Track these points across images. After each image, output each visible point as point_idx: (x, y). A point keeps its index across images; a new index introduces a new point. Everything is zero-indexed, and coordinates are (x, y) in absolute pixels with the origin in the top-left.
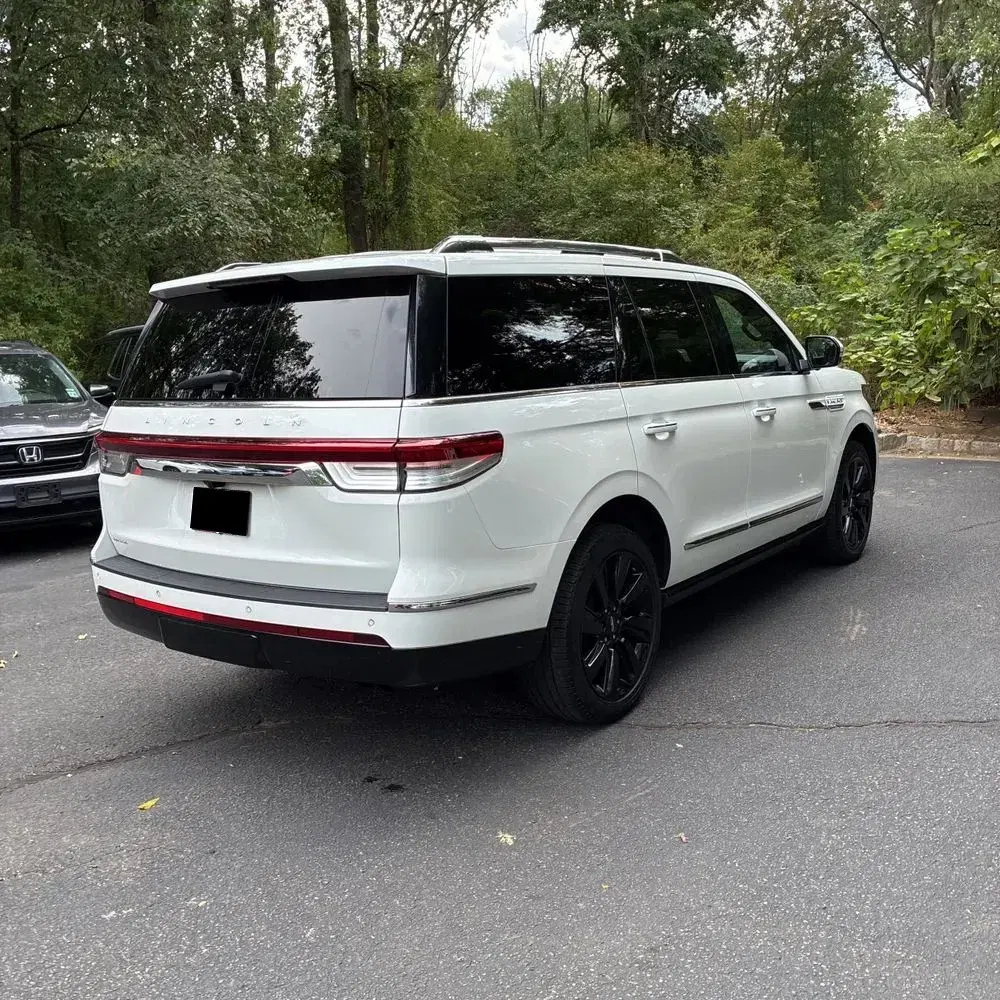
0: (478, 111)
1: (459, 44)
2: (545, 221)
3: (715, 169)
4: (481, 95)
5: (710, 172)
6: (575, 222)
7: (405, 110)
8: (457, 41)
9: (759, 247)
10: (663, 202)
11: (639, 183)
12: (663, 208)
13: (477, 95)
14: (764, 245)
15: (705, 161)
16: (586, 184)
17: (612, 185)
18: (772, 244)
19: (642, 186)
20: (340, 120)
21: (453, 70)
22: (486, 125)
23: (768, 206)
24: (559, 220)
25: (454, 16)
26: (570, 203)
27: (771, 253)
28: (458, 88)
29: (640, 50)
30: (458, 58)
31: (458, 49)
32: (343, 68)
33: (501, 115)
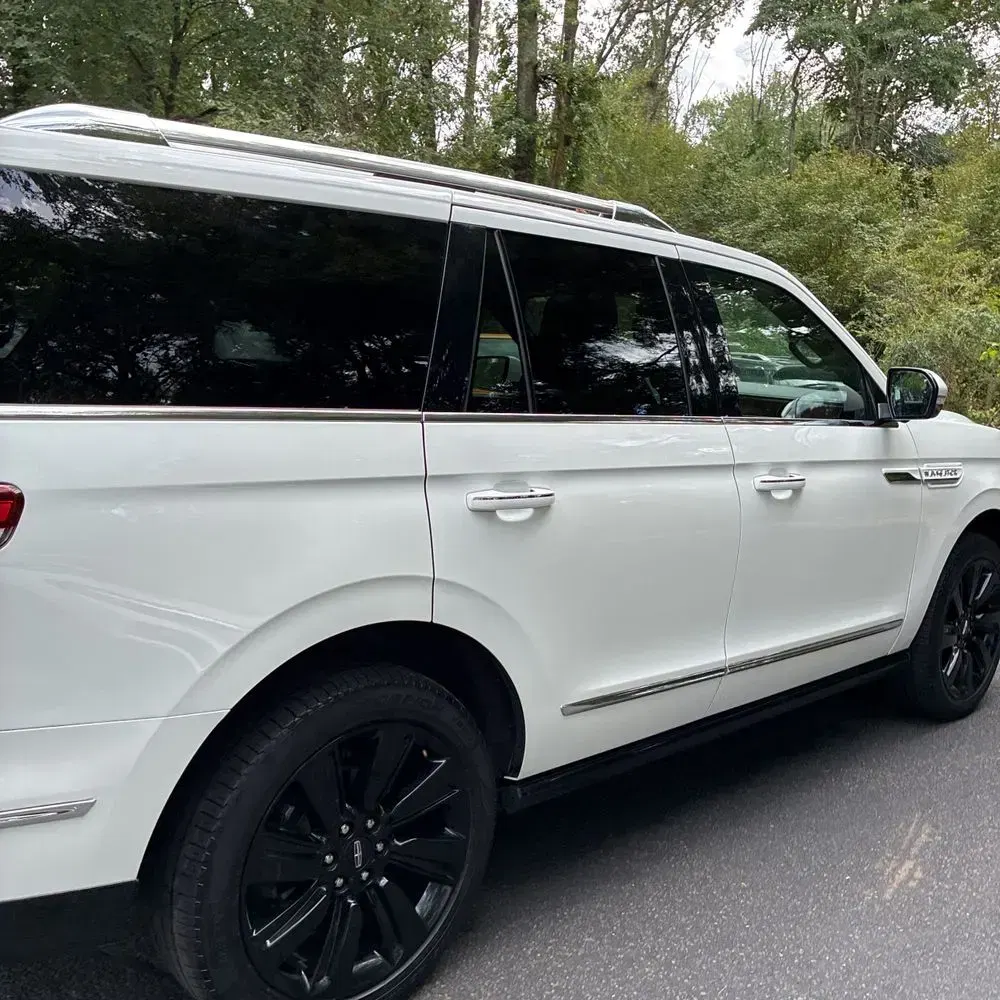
0: (697, 125)
1: (679, 52)
2: (724, 231)
3: (928, 182)
4: (703, 108)
5: (921, 186)
6: (757, 234)
7: (585, 106)
8: (676, 48)
9: (970, 272)
10: (860, 218)
11: (835, 194)
12: (860, 224)
13: (699, 108)
14: (974, 271)
15: (916, 174)
16: (775, 193)
17: (803, 197)
18: (984, 270)
19: (839, 198)
20: (517, 114)
21: (669, 79)
22: (704, 139)
23: (989, 227)
24: (739, 231)
25: (676, 24)
26: (754, 214)
27: (981, 281)
28: (674, 97)
29: (861, 55)
30: (675, 66)
31: (677, 58)
32: (527, 60)
33: (719, 128)
